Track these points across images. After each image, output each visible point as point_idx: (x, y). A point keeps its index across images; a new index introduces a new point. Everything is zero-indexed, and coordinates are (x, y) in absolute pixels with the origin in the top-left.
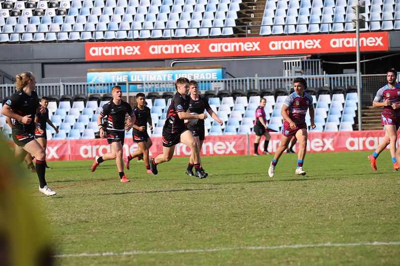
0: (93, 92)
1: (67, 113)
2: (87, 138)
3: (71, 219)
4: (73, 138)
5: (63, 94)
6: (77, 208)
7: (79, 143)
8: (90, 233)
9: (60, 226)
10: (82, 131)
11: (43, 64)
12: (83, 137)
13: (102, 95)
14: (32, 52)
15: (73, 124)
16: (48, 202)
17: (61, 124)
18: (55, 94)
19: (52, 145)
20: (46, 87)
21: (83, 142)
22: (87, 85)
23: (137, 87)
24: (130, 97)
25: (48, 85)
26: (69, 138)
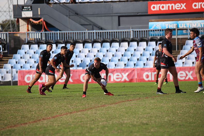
0: (152, 35)
1: (135, 50)
2: (148, 67)
3: (137, 122)
4: (138, 67)
5: (132, 37)
6: (141, 114)
7: (143, 70)
8: (149, 132)
9: (129, 127)
10: (145, 62)
11: (119, 17)
12: (146, 67)
13: (159, 37)
14: (112, 8)
15: (139, 57)
16: (121, 110)
17: (131, 58)
18: (127, 37)
19: (125, 72)
20: (121, 32)
21: (145, 70)
22: (149, 31)
23: (183, 32)
24: (178, 39)
25: (122, 31)
26: (136, 67)
